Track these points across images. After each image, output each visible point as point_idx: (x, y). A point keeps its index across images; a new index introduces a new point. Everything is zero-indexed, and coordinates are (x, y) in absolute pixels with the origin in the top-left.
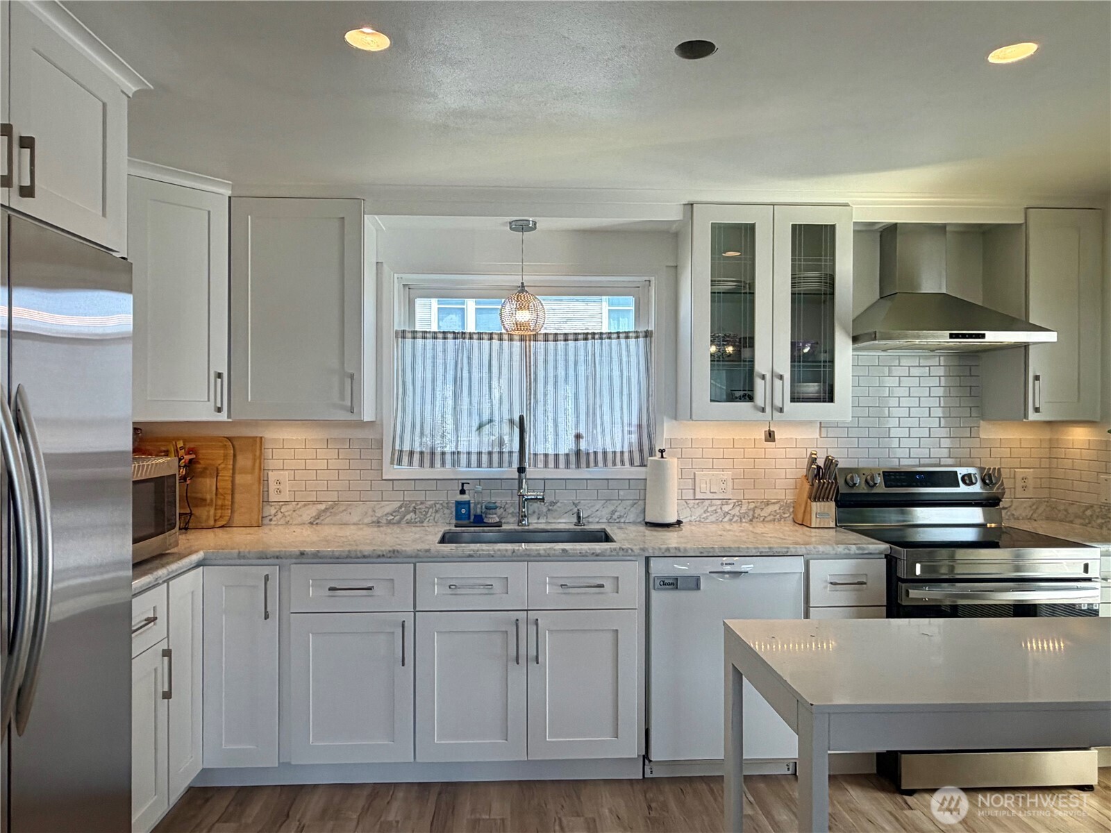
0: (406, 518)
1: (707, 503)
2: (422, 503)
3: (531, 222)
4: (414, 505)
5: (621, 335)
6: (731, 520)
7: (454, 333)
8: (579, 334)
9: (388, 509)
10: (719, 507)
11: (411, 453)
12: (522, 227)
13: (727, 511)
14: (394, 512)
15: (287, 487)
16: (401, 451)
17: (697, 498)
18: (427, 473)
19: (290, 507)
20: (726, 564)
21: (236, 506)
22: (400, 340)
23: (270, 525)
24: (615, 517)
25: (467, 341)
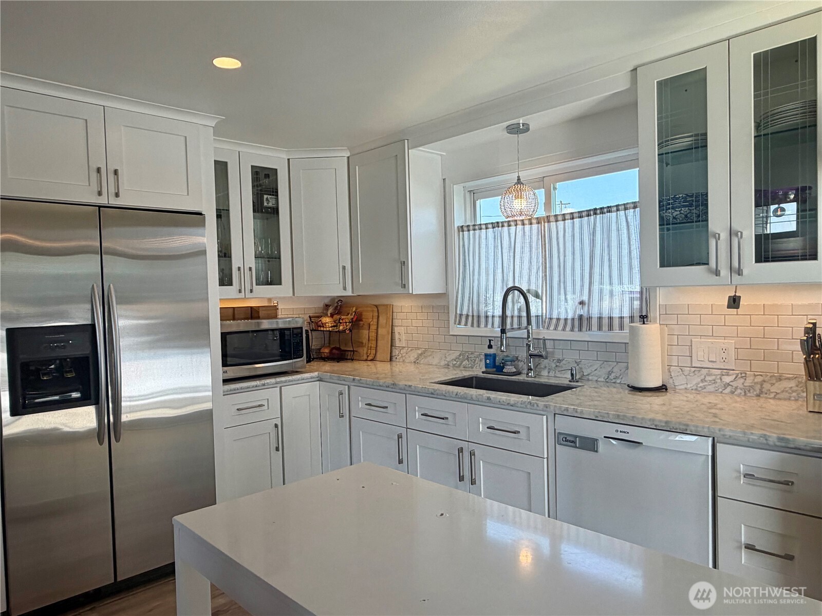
0: (463, 364)
1: (704, 371)
2: (472, 354)
3: (521, 125)
4: (467, 354)
5: (620, 208)
6: (732, 393)
7: (492, 223)
8: (582, 212)
9: (453, 357)
10: (718, 377)
11: (467, 316)
12: (514, 130)
13: (728, 382)
14: (457, 358)
15: (404, 337)
16: (461, 315)
17: (694, 365)
18: (475, 331)
19: (405, 351)
20: (621, 432)
21: (378, 348)
22: (461, 233)
23: (397, 361)
24: (612, 377)
25: (500, 228)
